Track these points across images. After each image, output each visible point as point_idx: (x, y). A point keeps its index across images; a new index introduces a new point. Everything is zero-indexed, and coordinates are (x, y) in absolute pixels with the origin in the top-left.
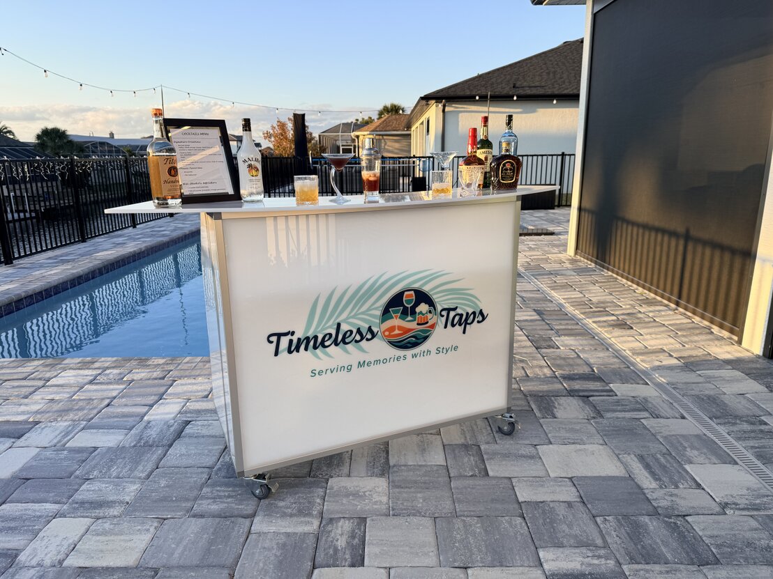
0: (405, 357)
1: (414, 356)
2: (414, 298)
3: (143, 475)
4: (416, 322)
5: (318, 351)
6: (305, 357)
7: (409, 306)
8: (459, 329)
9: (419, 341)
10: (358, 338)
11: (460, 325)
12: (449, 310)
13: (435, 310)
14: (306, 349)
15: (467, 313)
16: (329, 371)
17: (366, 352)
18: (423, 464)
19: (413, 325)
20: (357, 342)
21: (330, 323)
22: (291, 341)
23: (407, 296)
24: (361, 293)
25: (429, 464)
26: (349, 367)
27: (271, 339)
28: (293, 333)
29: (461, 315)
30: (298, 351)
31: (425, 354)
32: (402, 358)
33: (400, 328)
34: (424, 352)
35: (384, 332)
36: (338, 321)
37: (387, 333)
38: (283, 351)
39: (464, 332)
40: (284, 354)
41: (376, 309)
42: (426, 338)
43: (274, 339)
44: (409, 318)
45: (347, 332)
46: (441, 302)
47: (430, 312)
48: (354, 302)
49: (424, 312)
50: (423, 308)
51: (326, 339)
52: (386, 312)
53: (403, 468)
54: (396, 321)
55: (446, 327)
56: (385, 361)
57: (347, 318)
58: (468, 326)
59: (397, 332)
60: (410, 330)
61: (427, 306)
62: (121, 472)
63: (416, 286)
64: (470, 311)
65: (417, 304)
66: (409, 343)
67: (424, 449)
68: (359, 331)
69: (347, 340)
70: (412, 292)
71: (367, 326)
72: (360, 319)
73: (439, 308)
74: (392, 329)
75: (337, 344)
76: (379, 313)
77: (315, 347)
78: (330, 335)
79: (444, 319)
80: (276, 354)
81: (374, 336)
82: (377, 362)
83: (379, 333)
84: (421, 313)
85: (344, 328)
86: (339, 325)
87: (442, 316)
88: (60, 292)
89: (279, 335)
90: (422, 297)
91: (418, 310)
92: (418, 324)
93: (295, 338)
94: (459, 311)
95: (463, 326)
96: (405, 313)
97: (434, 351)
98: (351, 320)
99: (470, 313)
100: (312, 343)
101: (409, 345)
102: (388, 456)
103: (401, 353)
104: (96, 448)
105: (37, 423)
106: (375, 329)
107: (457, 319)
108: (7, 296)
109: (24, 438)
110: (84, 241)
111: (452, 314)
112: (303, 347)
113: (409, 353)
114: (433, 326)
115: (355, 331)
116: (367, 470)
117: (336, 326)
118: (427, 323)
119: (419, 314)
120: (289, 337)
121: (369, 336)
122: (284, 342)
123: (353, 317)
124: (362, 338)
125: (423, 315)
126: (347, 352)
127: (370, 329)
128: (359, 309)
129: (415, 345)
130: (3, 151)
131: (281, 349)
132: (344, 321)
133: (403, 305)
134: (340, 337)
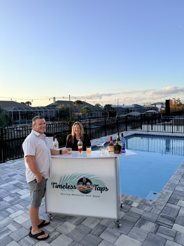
1: (87, 196)
2: (86, 180)
6: (59, 190)
7: (85, 182)
11: (100, 190)
12: (96, 185)
15: (102, 187)
16: (65, 194)
17: (74, 192)
19: (86, 187)
20: (71, 189)
21: (65, 183)
22: (56, 185)
25: (89, 227)
26: (70, 195)
29: (100, 188)
32: (83, 196)
33: (82, 187)
34: (89, 195)
35: (78, 188)
36: (67, 182)
39: (101, 193)
40: (55, 188)
42: (90, 192)
43: (53, 184)
44: (85, 185)
47: (91, 185)
50: (88, 183)
52: (79, 183)
54: (81, 185)
57: (69, 182)
58: (102, 191)
59: (81, 188)
60: (85, 189)
61: (90, 183)
63: (86, 177)
65: (87, 182)
66: (85, 192)
68: (72, 186)
72: (72, 183)
73: (93, 184)
74: (80, 187)
75: (66, 188)
76: (77, 182)
77: (61, 188)
78: (65, 186)
79: (95, 188)
80: (53, 187)
81: (75, 188)
82: (77, 195)
84: (88, 185)
85: (68, 184)
86: (67, 184)
89: (54, 183)
90: (88, 180)
91: (87, 184)
94: (99, 186)
96: (83, 184)
97: (92, 196)
98: (70, 183)
100: (61, 187)
106: (76, 187)
107: (99, 188)
111: (97, 187)
113: (85, 195)
115: (71, 186)
118: (90, 188)
120: (56, 184)
121: (74, 188)
122: (55, 185)
127: (74, 186)
130: (97, 110)
131: (54, 186)
132: (68, 183)
133: (83, 182)
134: (67, 187)
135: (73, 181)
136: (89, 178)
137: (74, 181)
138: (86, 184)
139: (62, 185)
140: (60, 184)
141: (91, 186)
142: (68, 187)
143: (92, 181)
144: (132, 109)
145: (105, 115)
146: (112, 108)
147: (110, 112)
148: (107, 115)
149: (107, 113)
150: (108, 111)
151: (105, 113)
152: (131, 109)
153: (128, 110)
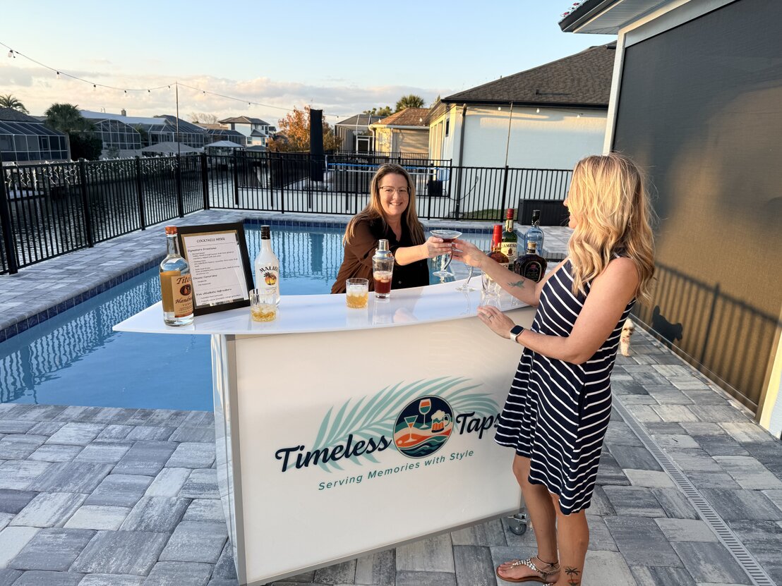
0: (418, 465)
1: (427, 463)
2: (430, 406)
3: (143, 571)
4: (431, 429)
5: (327, 464)
6: (314, 471)
7: (424, 414)
8: (475, 434)
9: (433, 448)
10: (370, 448)
11: (477, 430)
12: (465, 416)
13: (451, 416)
14: (315, 463)
15: (485, 418)
16: (338, 484)
17: (377, 462)
18: (431, 570)
19: (428, 433)
20: (368, 452)
21: (342, 435)
22: (300, 456)
23: (423, 404)
24: (375, 404)
25: (437, 570)
26: (359, 478)
27: (279, 455)
28: (302, 448)
29: (478, 421)
30: (307, 465)
31: (439, 460)
32: (415, 466)
33: (414, 436)
34: (438, 459)
35: (397, 442)
36: (350, 433)
37: (400, 442)
38: (291, 466)
39: (480, 437)
40: (292, 469)
41: (390, 418)
42: (440, 445)
43: (283, 455)
44: (424, 426)
45: (358, 443)
46: (457, 408)
47: (446, 419)
48: (367, 414)
49: (440, 419)
50: (439, 415)
51: (337, 451)
52: (400, 422)
53: (410, 575)
54: (410, 430)
55: (461, 433)
56: (397, 470)
57: (360, 429)
58: (484, 431)
59: (411, 440)
60: (424, 438)
61: (443, 413)
62: (120, 565)
63: (433, 394)
64: (488, 416)
65: (433, 411)
66: (423, 450)
67: (432, 551)
68: (371, 442)
69: (358, 452)
70: (429, 400)
71: (380, 436)
72: (373, 430)
73: (456, 414)
74: (406, 437)
75: (347, 456)
76: (393, 422)
77: (325, 460)
78: (341, 447)
79: (460, 425)
80: (284, 469)
81: (386, 445)
82: (389, 471)
83: (392, 442)
84: (436, 420)
85: (356, 439)
86: (351, 436)
87: (459, 422)
88: (65, 310)
89: (288, 451)
90: (438, 404)
91: (433, 417)
92: (433, 431)
93: (304, 453)
94: (476, 416)
95: (479, 431)
96: (420, 421)
97: (448, 457)
98: (365, 431)
99: (487, 418)
100: (321, 457)
101: (422, 453)
102: (395, 558)
103: (414, 461)
104: (95, 531)
105: (35, 493)
106: (388, 439)
107: (473, 424)
108: (10, 318)
109: (21, 513)
110: (91, 246)
111: (469, 419)
112: (312, 460)
113: (422, 460)
114: (448, 433)
115: (367, 442)
116: (373, 576)
117: (347, 438)
118: (443, 429)
119: (435, 421)
120: (299, 452)
121: (382, 446)
122: (293, 457)
123: (366, 428)
124: (374, 448)
125: (439, 422)
126: (358, 463)
127: (383, 439)
128: (373, 420)
129: (428, 452)
130: (12, 125)
131: (289, 464)
132: (357, 432)
133: (418, 413)
134: (352, 448)
135: (377, 419)
136: (443, 396)
137: (383, 419)
138: (429, 420)
139: (326, 450)
140: (320, 447)
141: (445, 422)
142: (352, 450)
143: (452, 404)
144: (161, 132)
145: (54, 146)
146: (82, 120)
147: (74, 138)
148: (63, 147)
149: (63, 139)
150: (68, 131)
151: (54, 140)
152: (155, 132)
153: (143, 135)
